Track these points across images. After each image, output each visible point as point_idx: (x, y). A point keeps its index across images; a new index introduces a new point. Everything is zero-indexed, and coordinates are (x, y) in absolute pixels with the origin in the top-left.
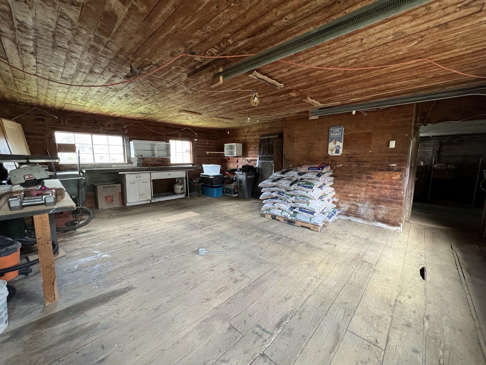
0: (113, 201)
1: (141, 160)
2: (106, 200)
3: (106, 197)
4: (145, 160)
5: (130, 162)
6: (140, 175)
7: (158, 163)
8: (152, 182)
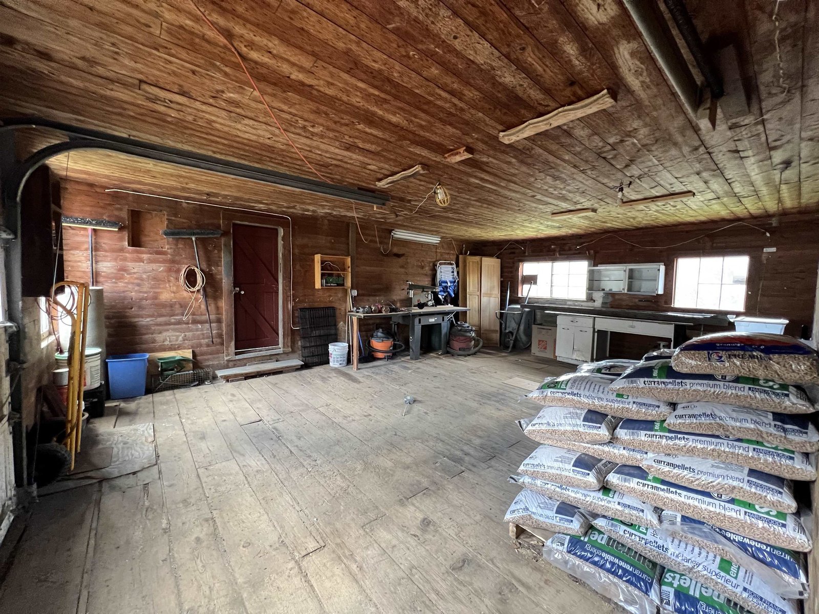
0: (545, 348)
1: (610, 297)
2: (539, 345)
3: (539, 341)
4: (617, 297)
5: (590, 299)
6: (578, 319)
7: (641, 304)
8: (596, 334)
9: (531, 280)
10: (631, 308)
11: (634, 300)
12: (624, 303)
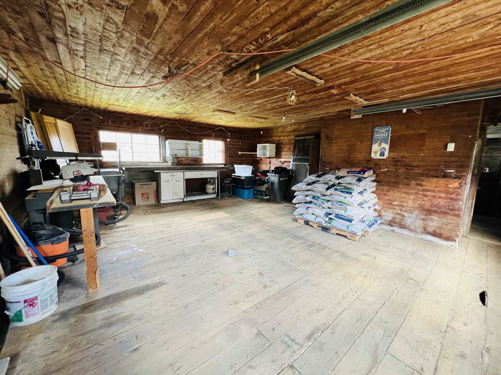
0: (148, 198)
1: (176, 159)
2: (142, 197)
3: (143, 194)
4: (179, 159)
5: (165, 160)
6: (175, 174)
7: (191, 162)
8: (185, 181)
9: (111, 146)
10: (187, 165)
11: (188, 160)
12: (184, 162)
